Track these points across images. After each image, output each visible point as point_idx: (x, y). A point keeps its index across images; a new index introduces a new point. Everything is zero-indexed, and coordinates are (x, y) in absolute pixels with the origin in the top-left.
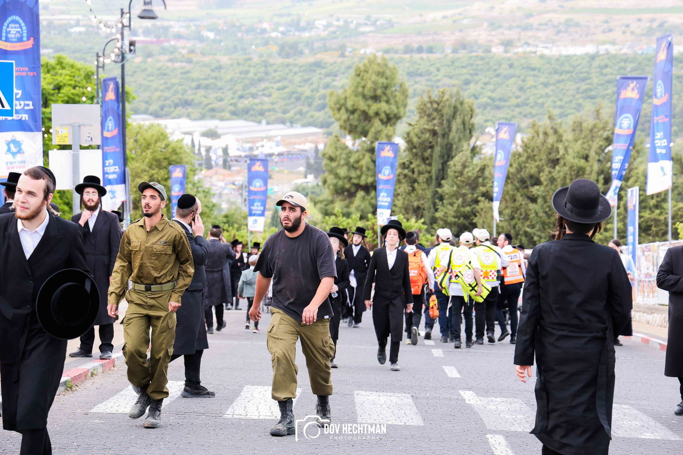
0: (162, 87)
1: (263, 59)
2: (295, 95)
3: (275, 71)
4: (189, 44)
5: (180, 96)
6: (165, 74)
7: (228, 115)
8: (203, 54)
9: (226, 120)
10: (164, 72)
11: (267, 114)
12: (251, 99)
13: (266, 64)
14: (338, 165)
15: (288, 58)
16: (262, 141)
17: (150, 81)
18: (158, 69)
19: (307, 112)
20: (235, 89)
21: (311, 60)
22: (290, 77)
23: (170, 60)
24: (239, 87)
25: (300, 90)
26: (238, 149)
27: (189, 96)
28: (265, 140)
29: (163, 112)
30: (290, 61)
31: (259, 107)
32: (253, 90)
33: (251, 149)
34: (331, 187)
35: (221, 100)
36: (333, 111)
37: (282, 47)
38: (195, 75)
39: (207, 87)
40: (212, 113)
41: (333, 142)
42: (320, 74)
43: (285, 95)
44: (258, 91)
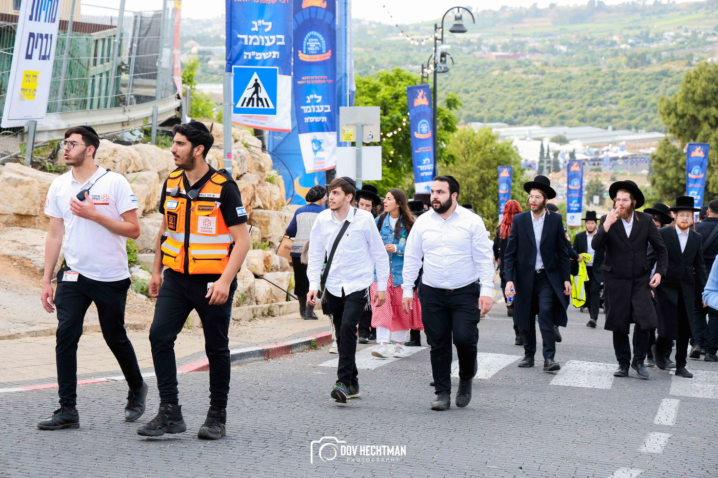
0: (516, 97)
1: (612, 69)
2: (641, 103)
3: (623, 81)
4: (543, 58)
5: (532, 105)
6: (519, 86)
7: (576, 122)
8: (555, 66)
9: (575, 126)
10: (519, 83)
11: (614, 120)
12: (598, 107)
13: (614, 74)
14: (667, 167)
15: (635, 68)
16: (608, 146)
17: (505, 92)
18: (514, 81)
19: (652, 118)
20: (584, 98)
21: (658, 69)
22: (636, 85)
23: (525, 73)
24: (586, 96)
25: (646, 98)
26: (585, 154)
27: (541, 105)
28: (610, 145)
29: (517, 120)
30: (638, 70)
31: (606, 114)
32: (601, 99)
33: (597, 153)
34: (659, 187)
35: (571, 108)
36: (664, 115)
37: (630, 58)
38: (546, 85)
39: (558, 96)
40: (563, 120)
41: (662, 145)
42: (667, 82)
43: (632, 102)
44: (606, 99)
